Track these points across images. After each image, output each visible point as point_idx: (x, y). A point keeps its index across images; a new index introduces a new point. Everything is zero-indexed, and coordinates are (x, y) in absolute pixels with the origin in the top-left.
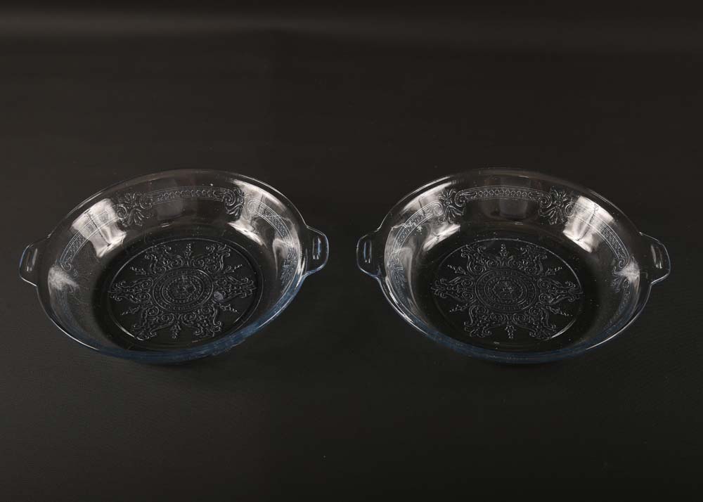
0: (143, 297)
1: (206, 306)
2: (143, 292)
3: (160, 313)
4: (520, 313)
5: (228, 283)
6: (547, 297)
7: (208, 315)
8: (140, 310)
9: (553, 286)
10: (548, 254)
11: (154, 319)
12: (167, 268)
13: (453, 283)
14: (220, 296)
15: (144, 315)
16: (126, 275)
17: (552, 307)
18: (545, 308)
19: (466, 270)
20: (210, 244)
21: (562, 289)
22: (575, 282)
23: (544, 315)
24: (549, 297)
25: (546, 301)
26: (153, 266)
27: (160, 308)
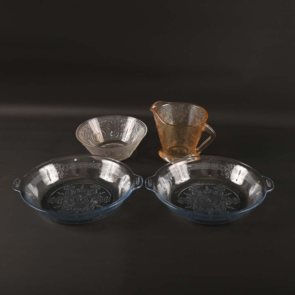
0: (63, 202)
1: (90, 205)
2: (63, 201)
3: (70, 207)
4: (215, 208)
5: (99, 198)
6: (225, 203)
7: (91, 208)
8: (61, 207)
9: (228, 199)
10: (226, 189)
11: (68, 209)
12: (73, 193)
13: (186, 199)
14: (96, 202)
15: (63, 208)
16: (56, 195)
17: (227, 206)
18: (224, 206)
19: (191, 195)
20: (92, 185)
21: (231, 200)
22: (237, 198)
23: (224, 209)
24: (226, 203)
25: (225, 204)
26: (67, 192)
27: (70, 206)
